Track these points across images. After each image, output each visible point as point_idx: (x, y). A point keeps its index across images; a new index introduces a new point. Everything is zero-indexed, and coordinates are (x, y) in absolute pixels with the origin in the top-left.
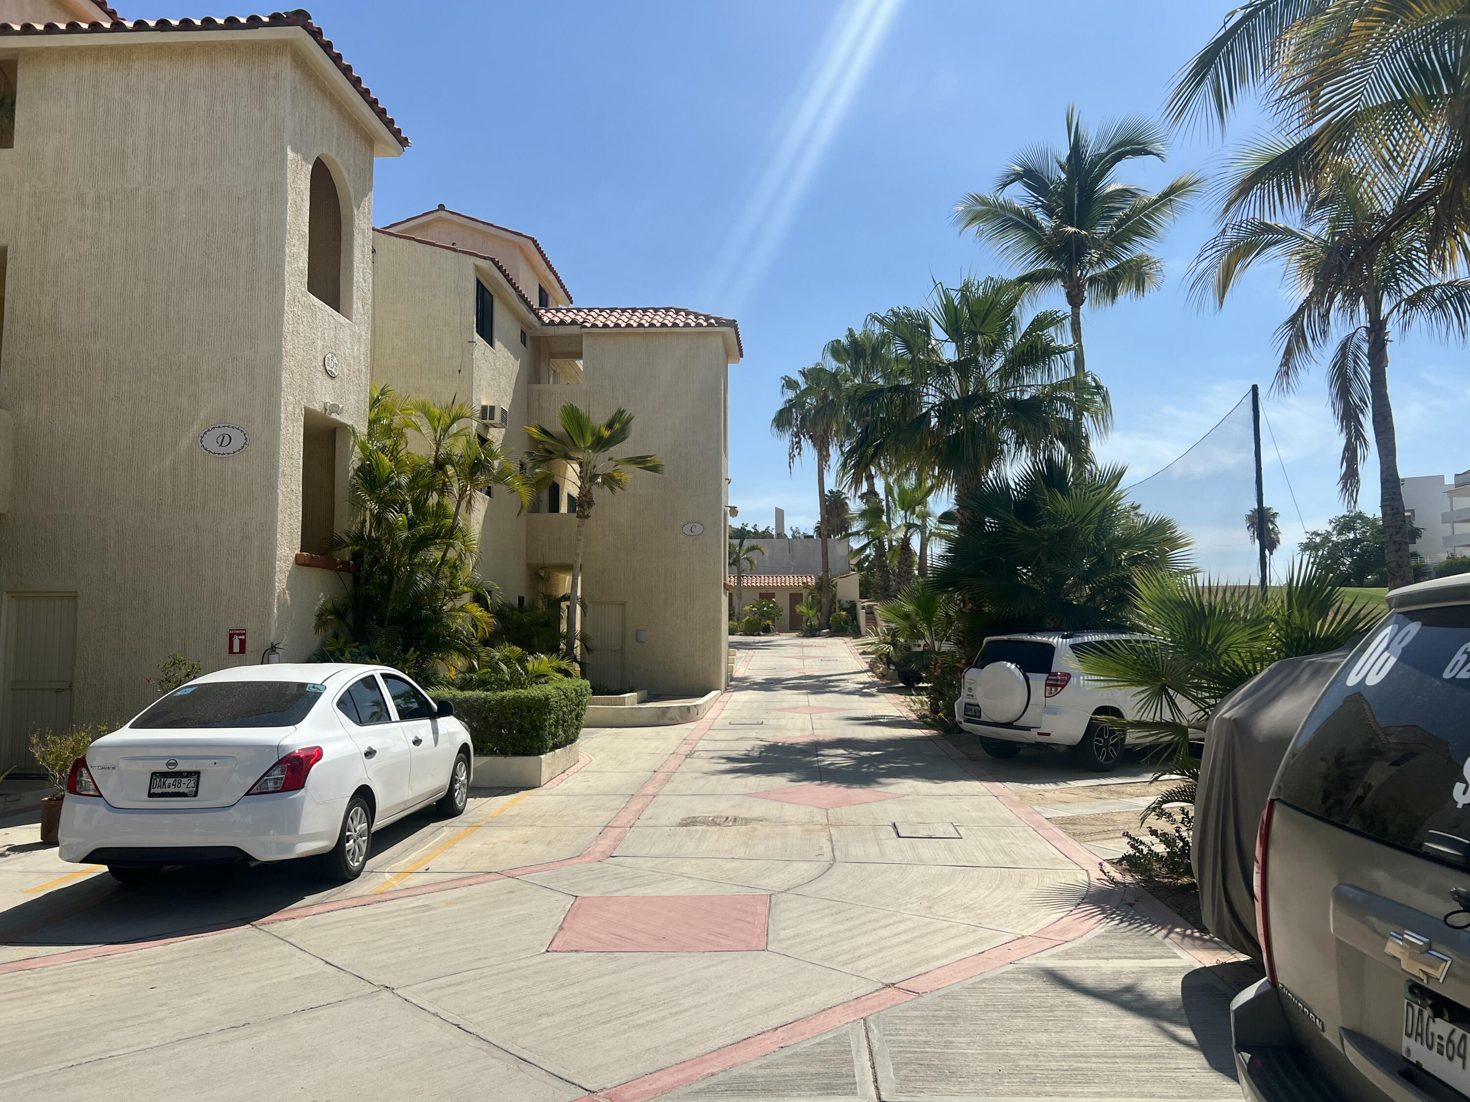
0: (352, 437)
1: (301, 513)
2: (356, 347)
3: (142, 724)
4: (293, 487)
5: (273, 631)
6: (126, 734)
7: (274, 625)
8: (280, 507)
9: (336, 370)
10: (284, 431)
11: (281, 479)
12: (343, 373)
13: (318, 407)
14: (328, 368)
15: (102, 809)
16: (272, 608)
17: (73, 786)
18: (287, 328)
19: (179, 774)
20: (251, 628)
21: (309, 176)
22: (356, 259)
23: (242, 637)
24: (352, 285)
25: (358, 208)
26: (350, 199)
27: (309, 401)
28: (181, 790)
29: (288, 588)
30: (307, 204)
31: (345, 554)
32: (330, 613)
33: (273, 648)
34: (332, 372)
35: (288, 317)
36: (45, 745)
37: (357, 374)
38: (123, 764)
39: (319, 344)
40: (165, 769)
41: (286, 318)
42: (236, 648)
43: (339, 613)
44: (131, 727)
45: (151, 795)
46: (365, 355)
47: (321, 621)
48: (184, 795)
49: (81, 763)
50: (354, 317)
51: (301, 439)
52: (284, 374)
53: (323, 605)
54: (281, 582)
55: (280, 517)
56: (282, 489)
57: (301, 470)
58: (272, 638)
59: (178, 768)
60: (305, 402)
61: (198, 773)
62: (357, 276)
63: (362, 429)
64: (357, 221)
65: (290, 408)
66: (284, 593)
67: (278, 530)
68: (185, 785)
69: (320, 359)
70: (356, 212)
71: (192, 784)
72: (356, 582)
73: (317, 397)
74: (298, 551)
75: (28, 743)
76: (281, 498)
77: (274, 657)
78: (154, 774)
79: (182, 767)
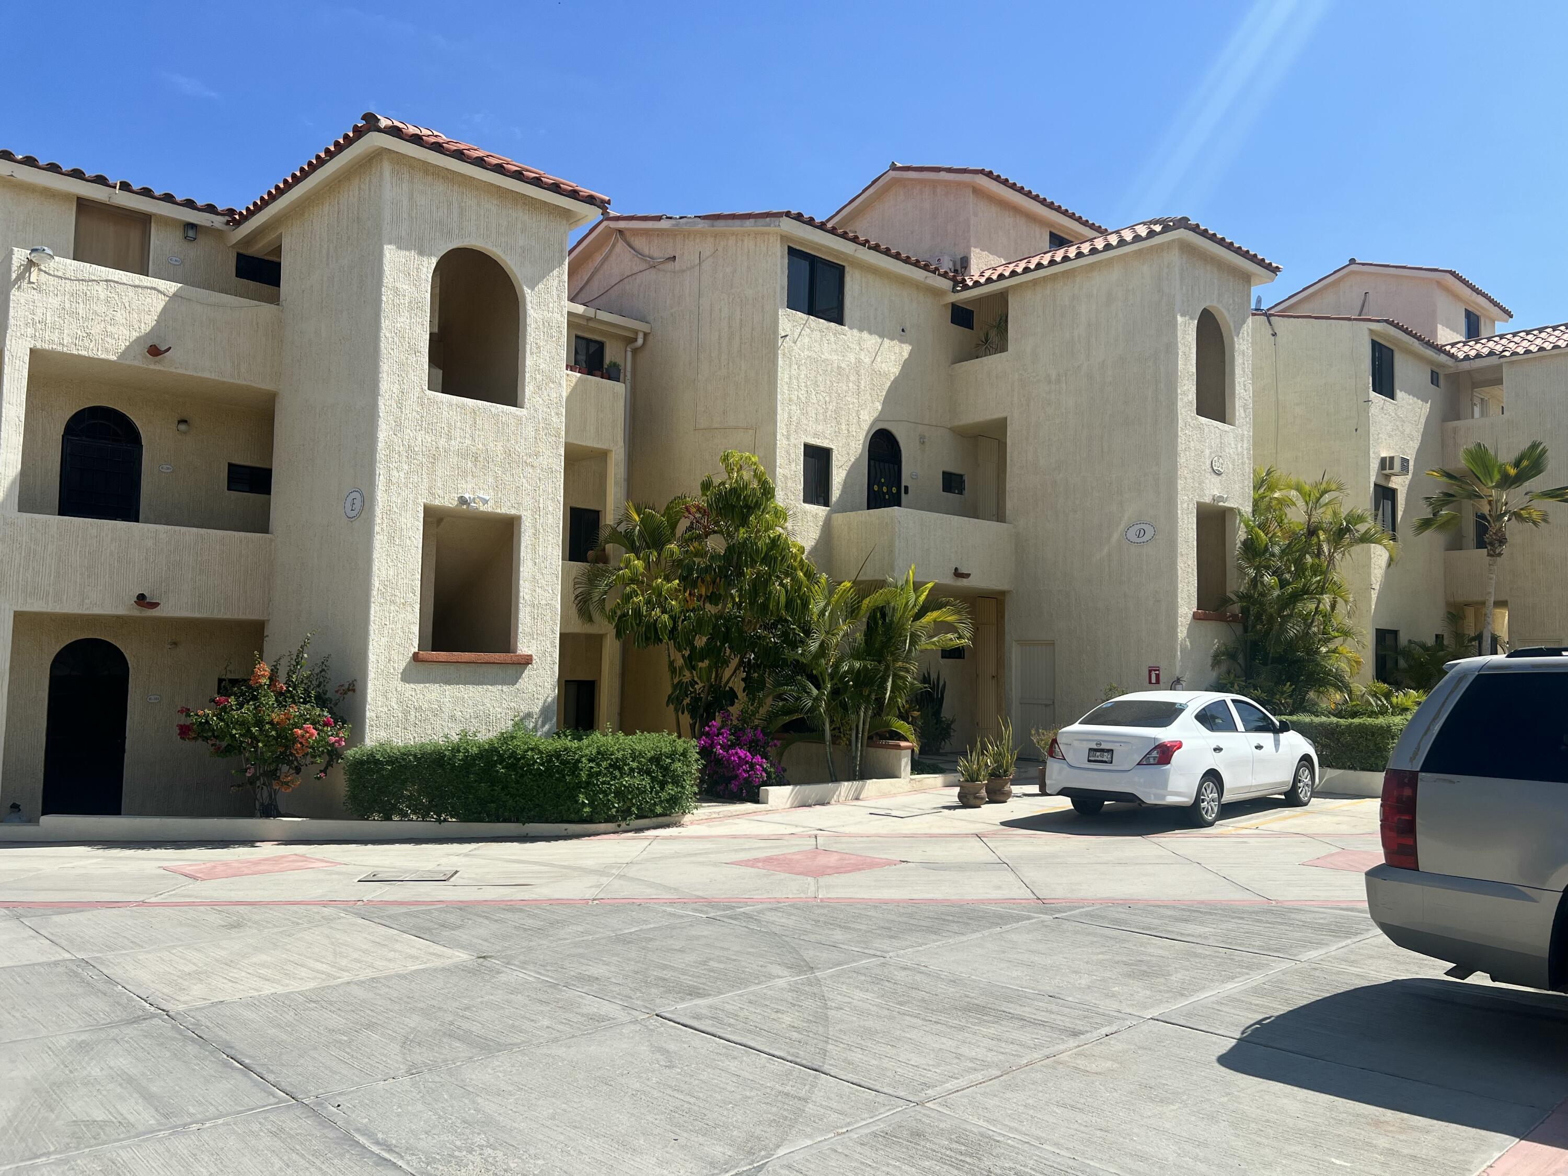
0: (1238, 517)
1: (1196, 581)
2: (1239, 445)
3: (1085, 722)
4: (1190, 563)
5: (1178, 668)
6: (1076, 727)
7: (1178, 664)
8: (1179, 578)
9: (1222, 468)
10: (1180, 523)
11: (1179, 559)
12: (1228, 469)
13: (1207, 500)
14: (1215, 468)
15: (1065, 766)
16: (1176, 652)
17: (1052, 753)
18: (1181, 447)
19: (1103, 750)
20: (1163, 665)
21: (1195, 330)
22: (1237, 376)
23: (1157, 672)
24: (1234, 398)
25: (1238, 336)
26: (1230, 331)
27: (1200, 496)
28: (1104, 759)
29: (1188, 636)
30: (1194, 350)
31: (1236, 608)
32: (1224, 654)
33: (1178, 681)
34: (1219, 471)
35: (1181, 439)
36: (1039, 735)
37: (1241, 466)
38: (1076, 743)
39: (1207, 452)
40: (1095, 747)
41: (1179, 440)
42: (1154, 681)
43: (1231, 656)
44: (1080, 723)
45: (1089, 761)
46: (1249, 449)
47: (1216, 660)
48: (1105, 762)
49: (1055, 741)
50: (1237, 422)
51: (1195, 526)
52: (1179, 481)
53: (1218, 648)
54: (1182, 632)
55: (1180, 586)
56: (1181, 565)
57: (1195, 549)
58: (1178, 672)
59: (1102, 747)
60: (1196, 499)
61: (1112, 750)
62: (1239, 389)
63: (1247, 509)
64: (1237, 346)
65: (1185, 505)
66: (1185, 641)
67: (1179, 595)
68: (1106, 757)
69: (1208, 462)
70: (1236, 339)
71: (1109, 756)
72: (1246, 630)
73: (1207, 492)
74: (1195, 610)
75: (1030, 734)
76: (1180, 572)
77: (1178, 686)
78: (1090, 749)
79: (1104, 746)
